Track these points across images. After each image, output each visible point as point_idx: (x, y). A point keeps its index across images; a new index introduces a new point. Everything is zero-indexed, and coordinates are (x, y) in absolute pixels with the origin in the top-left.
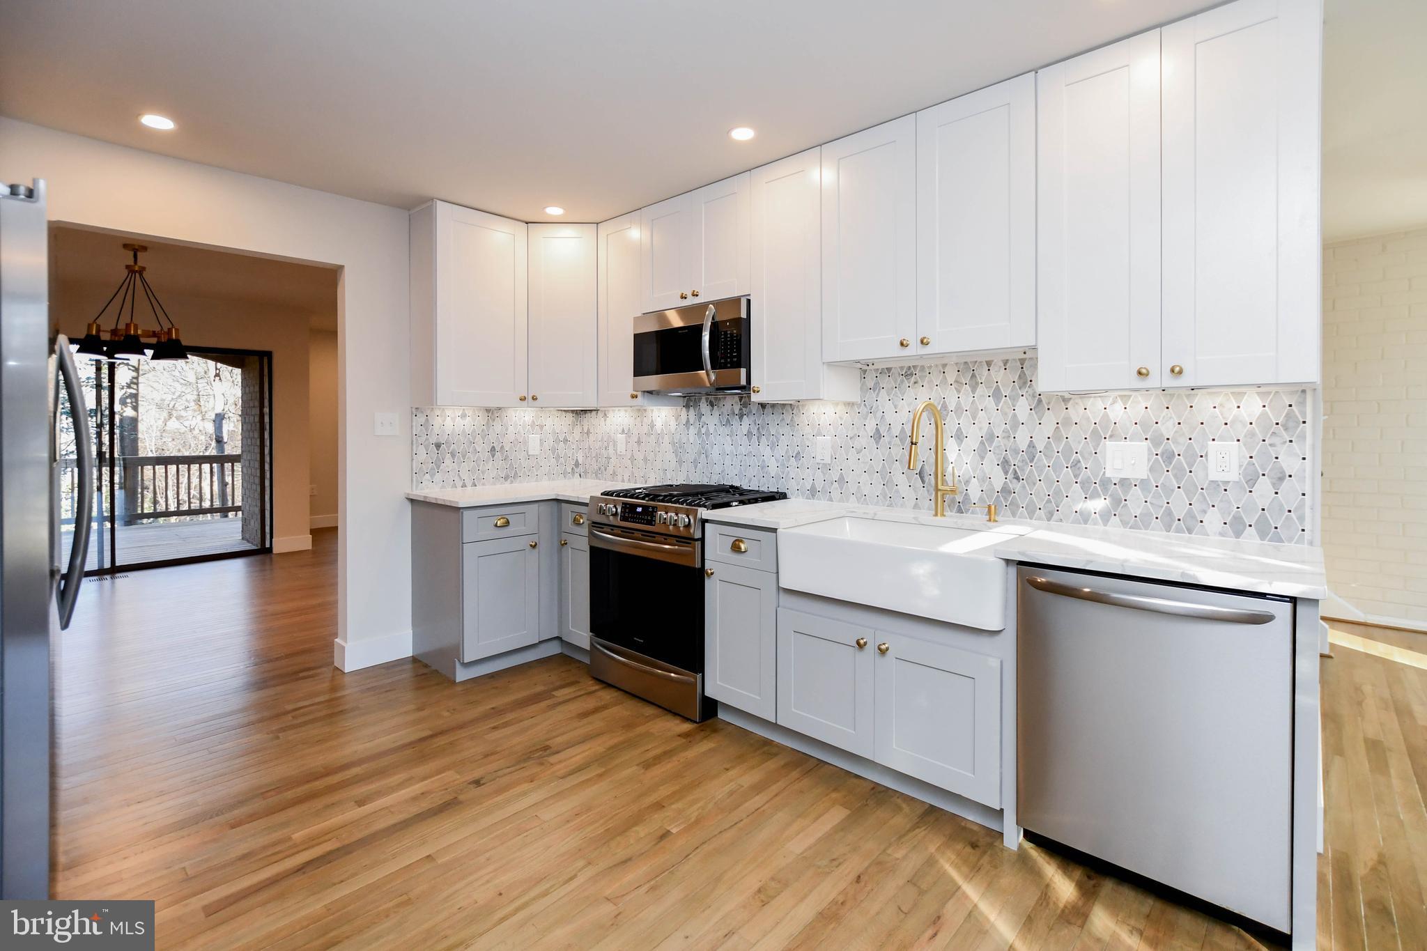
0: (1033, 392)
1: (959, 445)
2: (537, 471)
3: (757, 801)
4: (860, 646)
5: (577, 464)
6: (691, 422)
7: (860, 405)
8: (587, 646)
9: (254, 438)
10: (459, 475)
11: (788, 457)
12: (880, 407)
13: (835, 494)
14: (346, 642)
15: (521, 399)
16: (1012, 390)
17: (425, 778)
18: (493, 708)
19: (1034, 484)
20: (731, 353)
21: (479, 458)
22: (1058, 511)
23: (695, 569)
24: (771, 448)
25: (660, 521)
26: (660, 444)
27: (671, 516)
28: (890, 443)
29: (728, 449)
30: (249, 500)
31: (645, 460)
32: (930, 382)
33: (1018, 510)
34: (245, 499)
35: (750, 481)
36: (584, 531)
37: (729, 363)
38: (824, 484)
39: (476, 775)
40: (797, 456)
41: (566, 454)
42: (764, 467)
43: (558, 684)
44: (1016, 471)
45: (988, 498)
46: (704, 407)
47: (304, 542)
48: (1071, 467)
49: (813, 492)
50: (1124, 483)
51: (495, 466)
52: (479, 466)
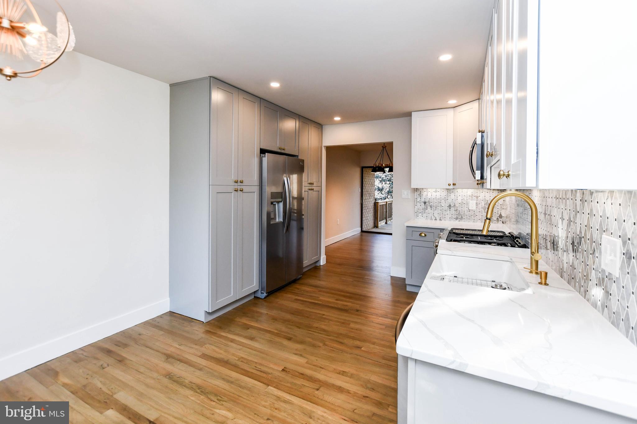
2: (474, 217)
10: (434, 215)
19: (581, 264)
21: (443, 209)
28: (547, 219)
48: (592, 254)
51: (451, 213)
52: (443, 212)
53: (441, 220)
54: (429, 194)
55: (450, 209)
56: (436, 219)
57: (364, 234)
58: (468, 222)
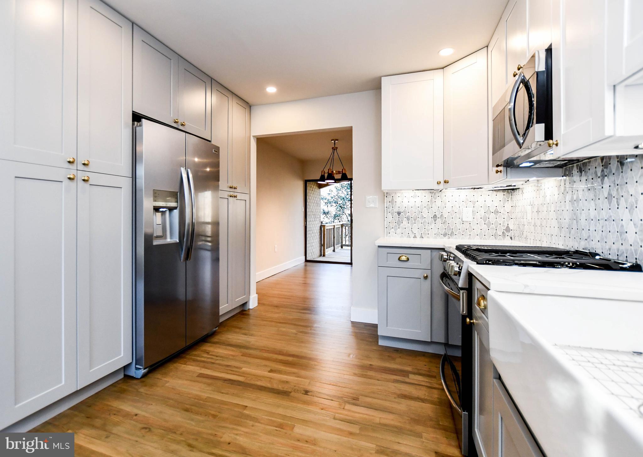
2: (470, 232)
5: (508, 229)
6: (567, 190)
15: (437, 183)
21: (425, 222)
26: (549, 213)
29: (593, 213)
31: (541, 226)
41: (497, 222)
42: (622, 233)
51: (437, 227)
52: (425, 226)
53: (423, 238)
54: (405, 201)
55: (435, 221)
56: (415, 237)
57: (308, 264)
58: (462, 239)
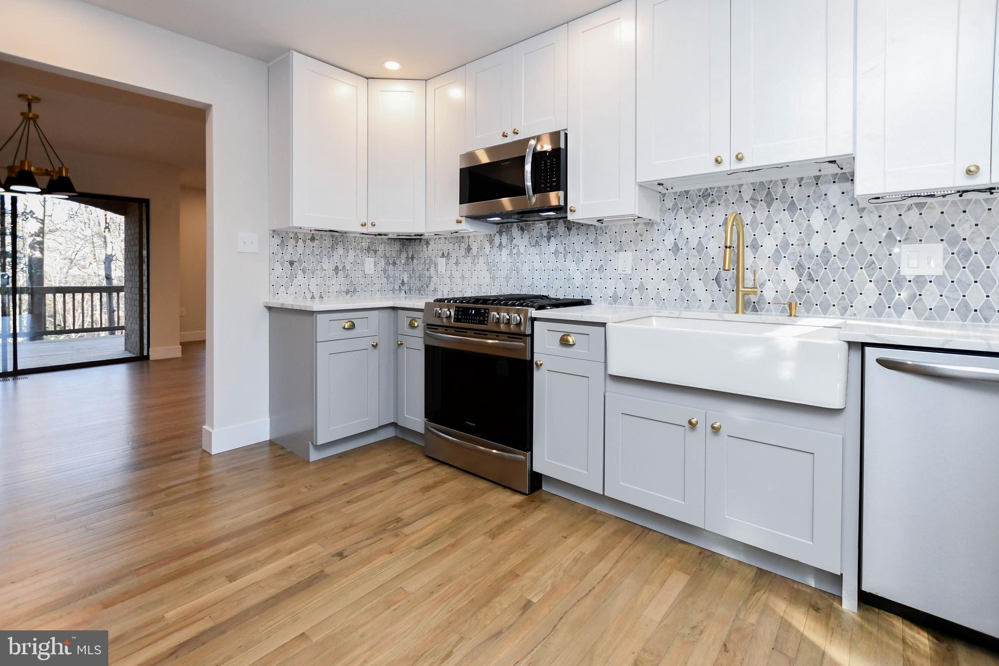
0: (828, 204)
1: (755, 253)
2: (372, 287)
3: (601, 568)
4: (692, 425)
5: (403, 283)
6: (504, 244)
7: (659, 224)
8: (421, 429)
9: (134, 269)
10: (309, 288)
11: (592, 270)
12: (678, 224)
13: (636, 299)
14: (212, 428)
15: (362, 225)
16: (807, 204)
17: (291, 552)
18: (345, 484)
19: (829, 284)
20: (551, 179)
21: (325, 275)
22: (852, 306)
23: (527, 360)
24: (576, 264)
25: (493, 320)
26: (475, 265)
27: (503, 316)
28: (687, 254)
29: (537, 265)
30: (131, 319)
31: (463, 277)
32: (727, 200)
33: (812, 308)
34: (127, 318)
35: (556, 292)
36: (420, 332)
37: (548, 187)
38: (626, 292)
39: (339, 546)
40: (601, 269)
41: (394, 274)
42: (570, 279)
43: (397, 462)
44: (810, 274)
45: (782, 297)
46: (515, 232)
47: (176, 351)
48: (865, 268)
49: (615, 298)
50: (919, 280)
51: (339, 281)
52: (325, 281)
53: (322, 298)
55: (337, 274)
56: (313, 297)
